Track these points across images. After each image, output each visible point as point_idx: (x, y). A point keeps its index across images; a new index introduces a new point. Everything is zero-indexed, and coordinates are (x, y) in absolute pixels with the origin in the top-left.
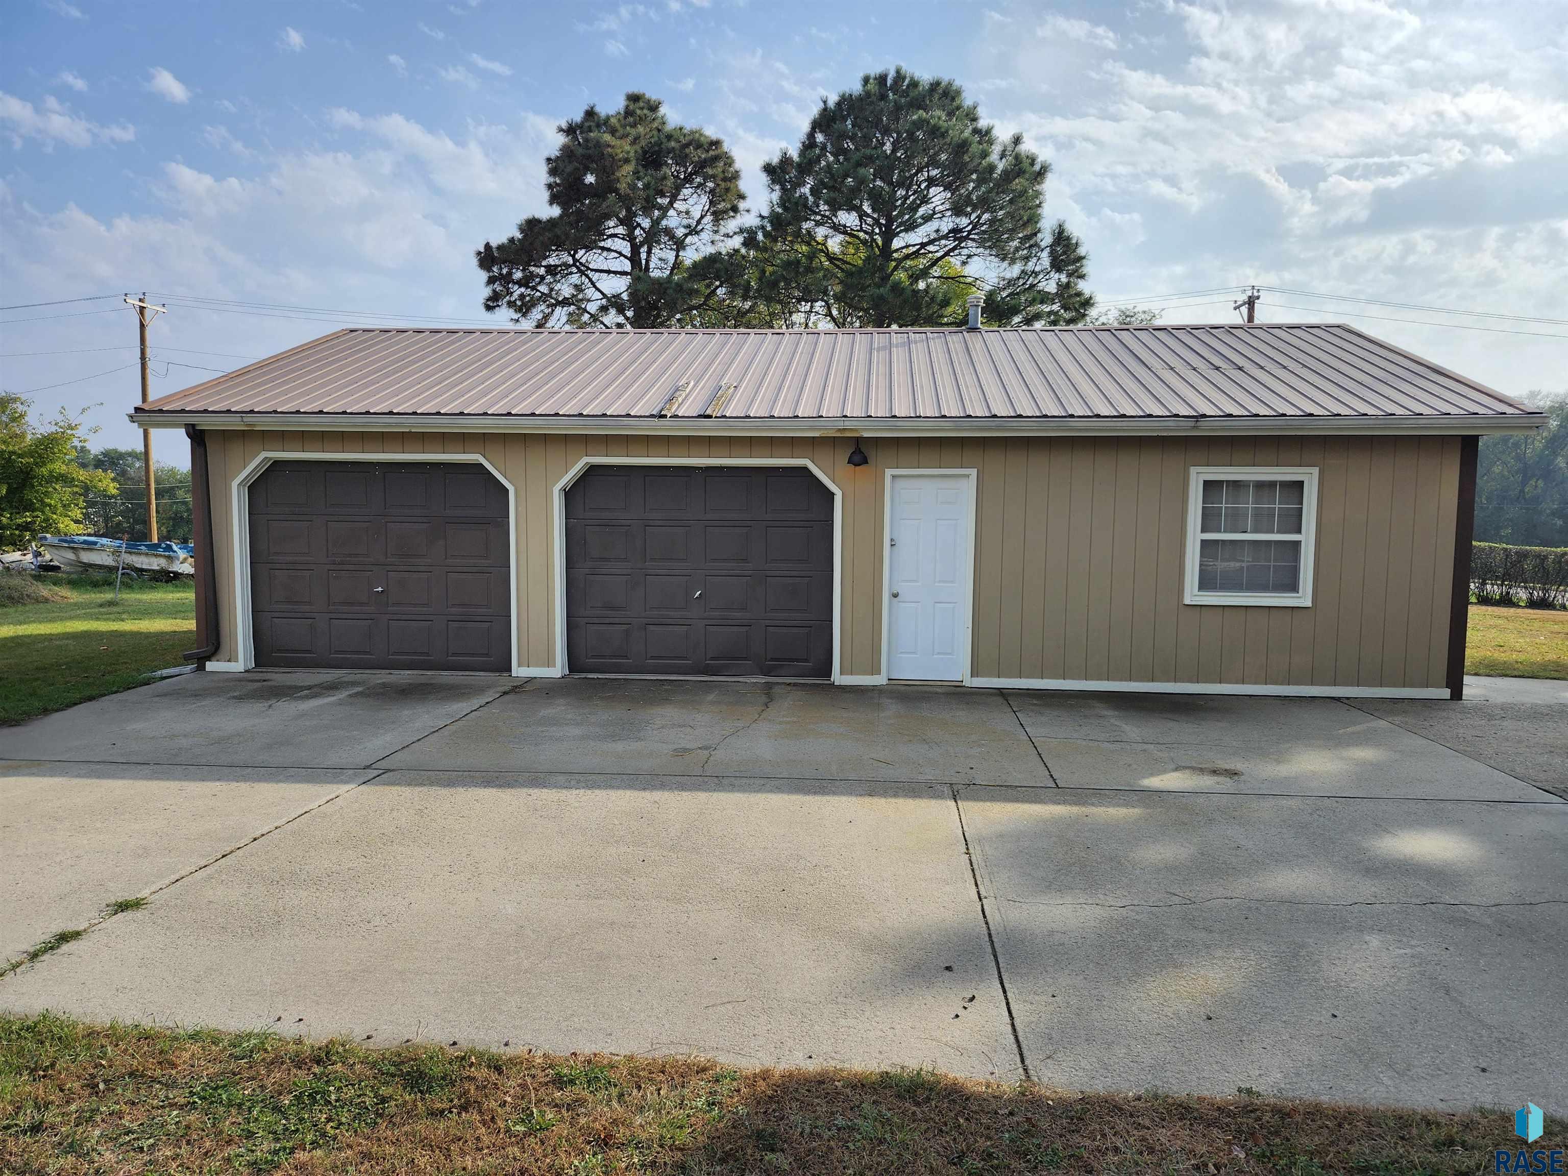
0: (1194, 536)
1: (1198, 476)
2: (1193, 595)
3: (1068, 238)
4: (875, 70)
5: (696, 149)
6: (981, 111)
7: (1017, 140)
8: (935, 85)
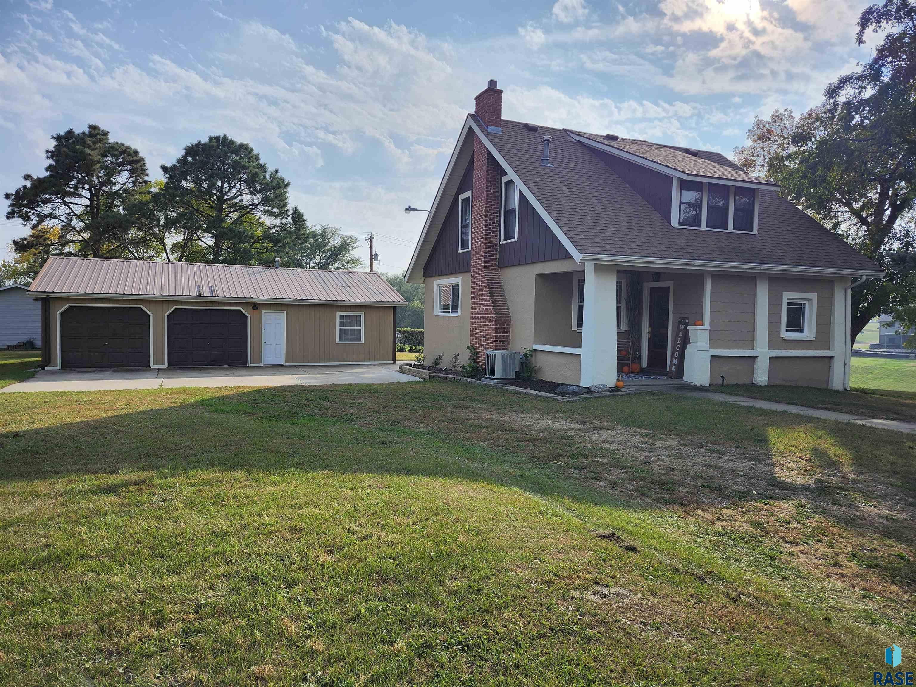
0: (338, 328)
1: (339, 314)
2: (338, 341)
3: (299, 213)
4: (214, 134)
5: (128, 156)
6: (261, 157)
7: (277, 171)
8: (242, 145)
